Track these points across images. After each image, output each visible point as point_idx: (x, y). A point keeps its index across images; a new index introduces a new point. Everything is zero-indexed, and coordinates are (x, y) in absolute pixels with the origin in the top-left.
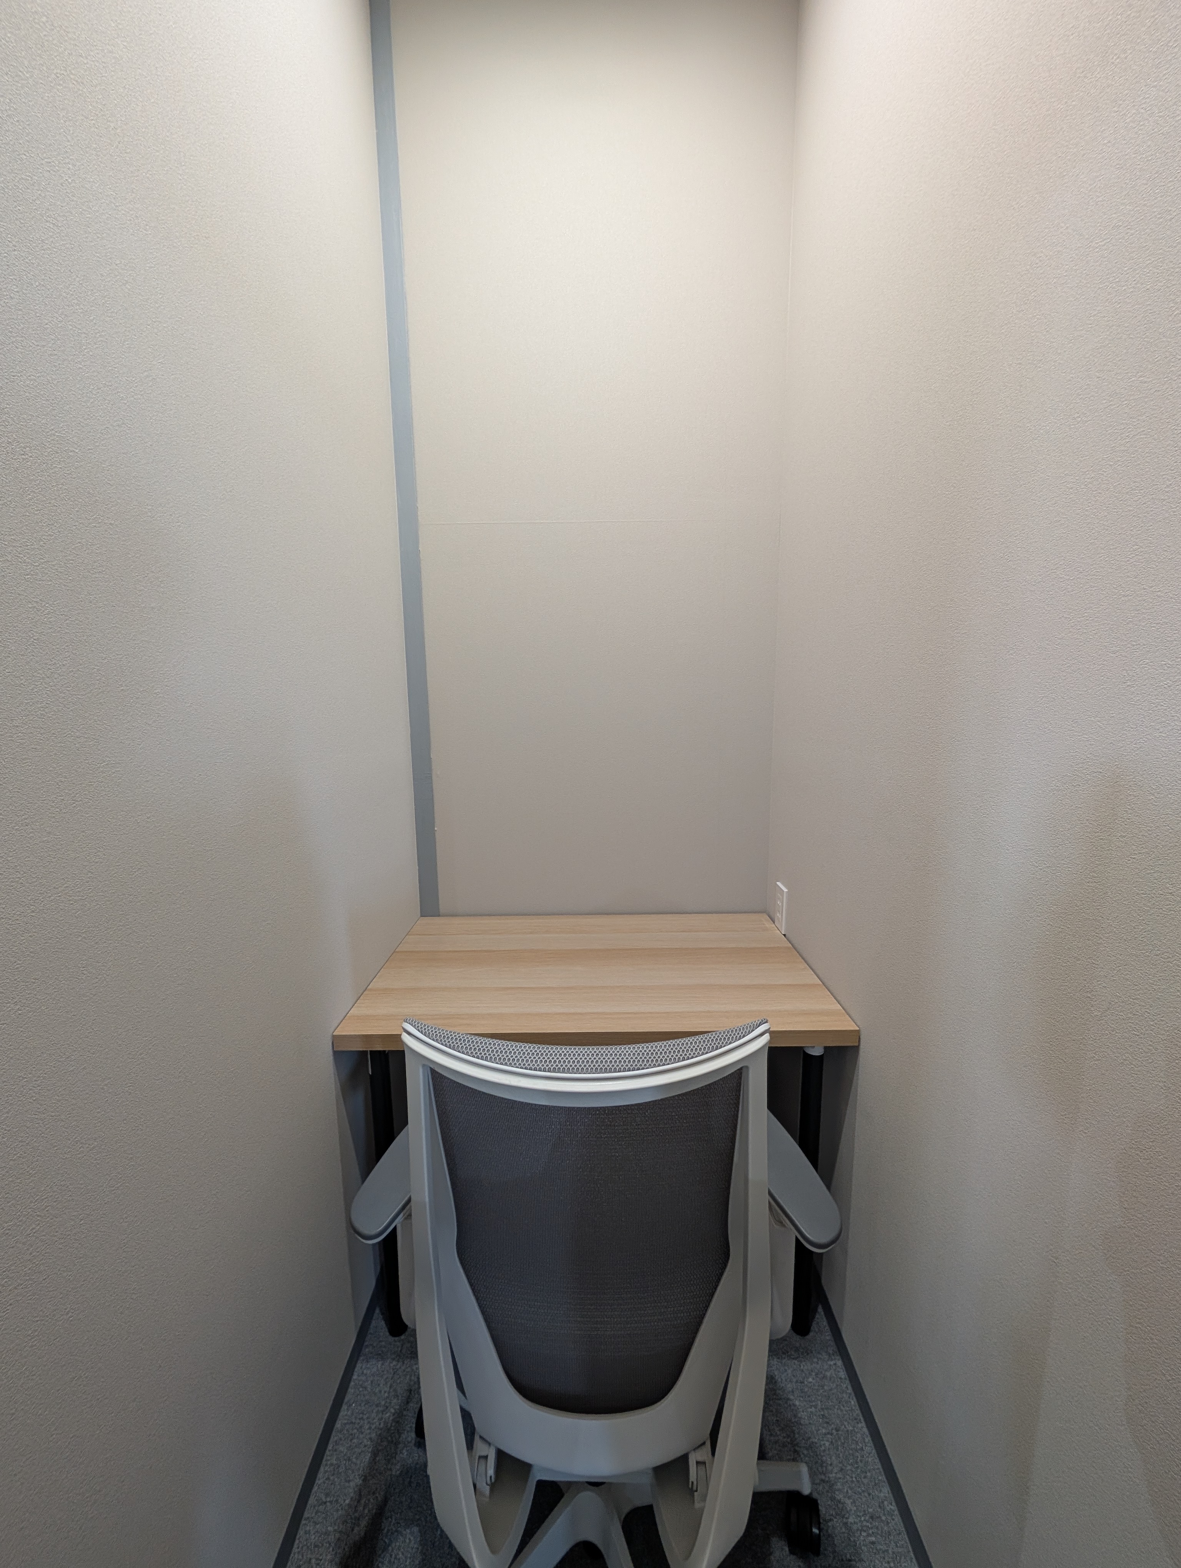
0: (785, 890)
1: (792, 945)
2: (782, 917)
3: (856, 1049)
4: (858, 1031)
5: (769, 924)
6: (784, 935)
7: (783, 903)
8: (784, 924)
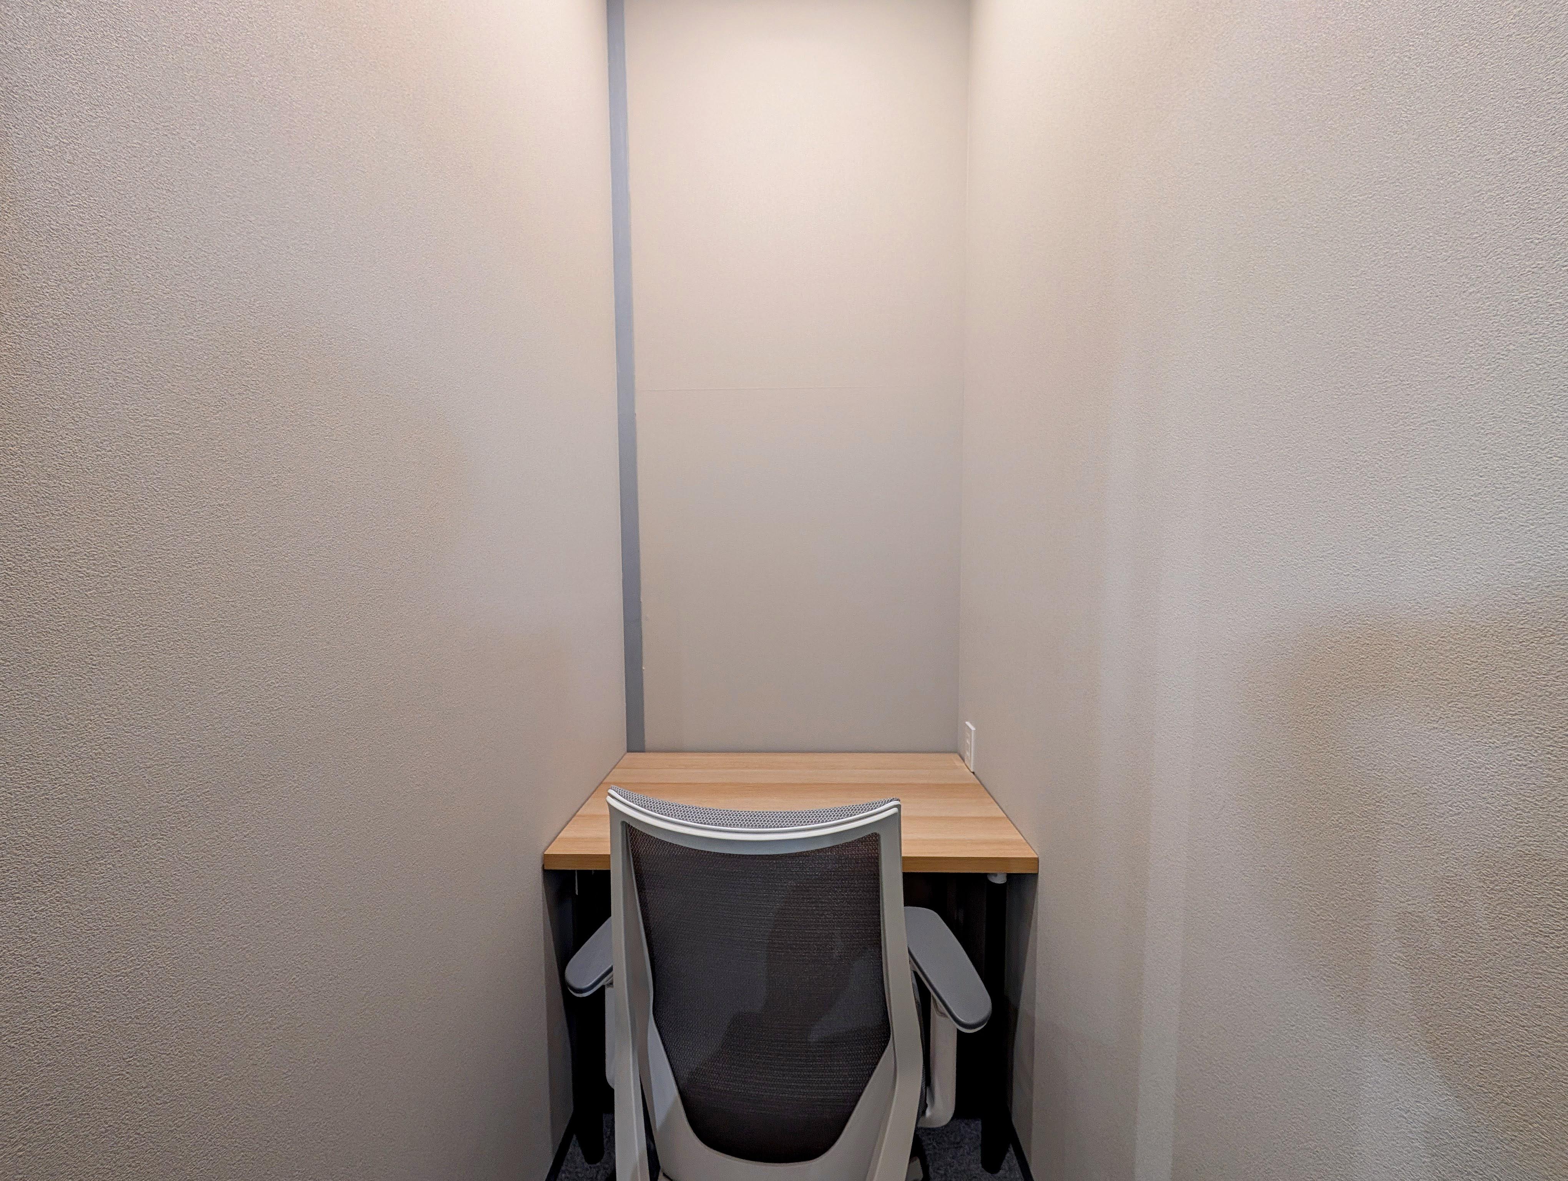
0: (973, 728)
1: (980, 782)
2: (970, 755)
3: (1034, 877)
4: (1037, 860)
5: (959, 763)
6: (973, 773)
7: (971, 742)
8: (972, 762)
